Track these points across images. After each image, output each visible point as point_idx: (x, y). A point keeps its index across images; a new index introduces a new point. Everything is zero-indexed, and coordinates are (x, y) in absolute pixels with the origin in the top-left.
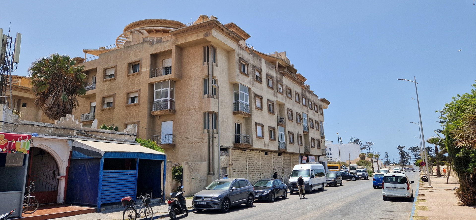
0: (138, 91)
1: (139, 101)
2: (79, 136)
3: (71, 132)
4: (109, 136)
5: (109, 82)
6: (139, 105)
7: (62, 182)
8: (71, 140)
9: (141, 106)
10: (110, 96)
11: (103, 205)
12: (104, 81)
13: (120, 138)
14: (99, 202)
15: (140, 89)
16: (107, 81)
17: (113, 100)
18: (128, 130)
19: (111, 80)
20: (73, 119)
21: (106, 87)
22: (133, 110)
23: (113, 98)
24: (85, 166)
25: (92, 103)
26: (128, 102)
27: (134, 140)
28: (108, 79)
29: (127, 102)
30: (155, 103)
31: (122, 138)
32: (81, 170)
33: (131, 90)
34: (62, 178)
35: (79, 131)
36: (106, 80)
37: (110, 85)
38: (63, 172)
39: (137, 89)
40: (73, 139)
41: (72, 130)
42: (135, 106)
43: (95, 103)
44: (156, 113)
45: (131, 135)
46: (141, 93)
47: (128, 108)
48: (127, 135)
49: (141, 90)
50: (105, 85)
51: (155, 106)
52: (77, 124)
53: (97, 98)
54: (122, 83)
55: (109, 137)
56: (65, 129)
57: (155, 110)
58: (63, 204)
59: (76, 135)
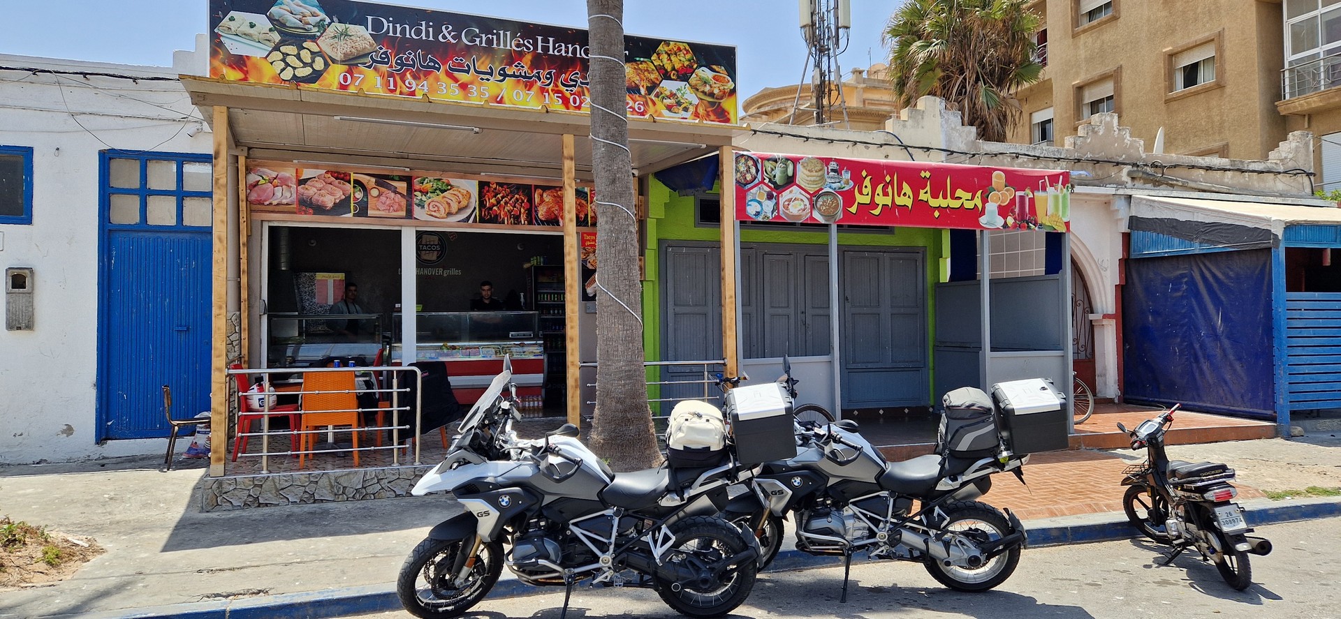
0: (1213, 40)
1: (1221, 74)
2: (1138, 184)
3: (1113, 171)
4: (1226, 180)
5: (1093, 33)
6: (1220, 86)
7: (1105, 333)
8: (1123, 197)
9: (1228, 90)
10: (1103, 79)
11: (1296, 415)
12: (1075, 36)
13: (1262, 185)
14: (1283, 402)
15: (1220, 29)
16: (1085, 31)
17: (1113, 88)
18: (1284, 155)
19: (1099, 24)
20: (1115, 129)
21: (1083, 53)
22: (1196, 112)
23: (1114, 84)
24: (1192, 278)
25: (1034, 115)
26: (1172, 84)
27: (1308, 190)
28: (1086, 24)
29: (1171, 88)
30: (1291, 71)
31: (1267, 185)
32: (1179, 294)
33: (1181, 41)
34: (1105, 322)
35: (1138, 166)
36: (1081, 28)
37: (1099, 42)
38: (1104, 303)
39: (1207, 34)
40: (1129, 192)
41: (1118, 164)
42: (1202, 96)
43: (1052, 109)
44: (1301, 105)
45: (1295, 172)
46: (1227, 45)
47: (1175, 105)
48: (1284, 173)
49: (1226, 33)
50: (1081, 47)
51: (1291, 80)
52: (1129, 142)
53: (1054, 93)
54: (1142, 26)
55: (1228, 183)
56: (1098, 162)
57: (1292, 94)
58: (1116, 401)
59: (1129, 180)
